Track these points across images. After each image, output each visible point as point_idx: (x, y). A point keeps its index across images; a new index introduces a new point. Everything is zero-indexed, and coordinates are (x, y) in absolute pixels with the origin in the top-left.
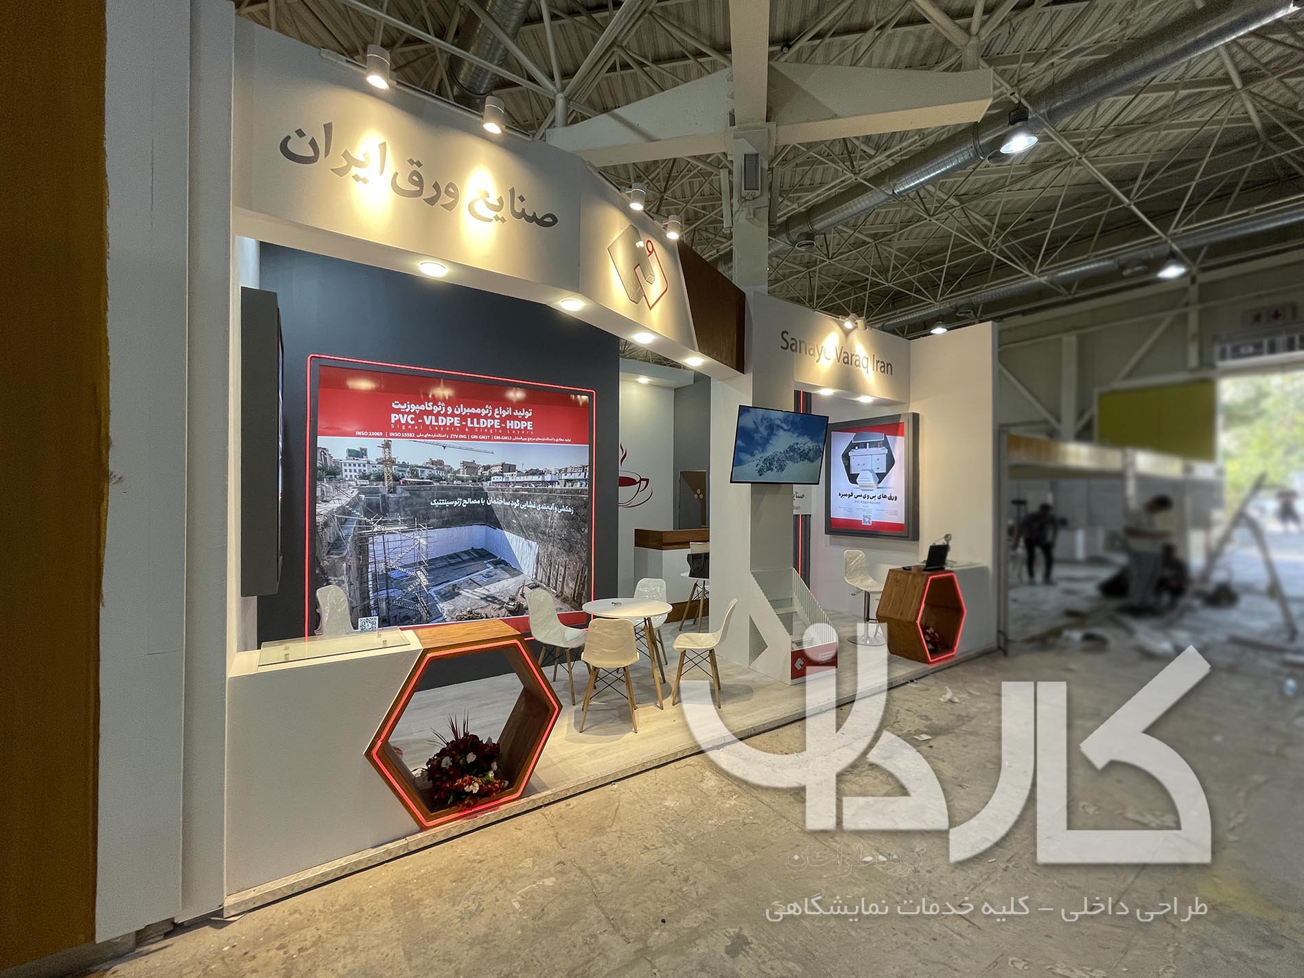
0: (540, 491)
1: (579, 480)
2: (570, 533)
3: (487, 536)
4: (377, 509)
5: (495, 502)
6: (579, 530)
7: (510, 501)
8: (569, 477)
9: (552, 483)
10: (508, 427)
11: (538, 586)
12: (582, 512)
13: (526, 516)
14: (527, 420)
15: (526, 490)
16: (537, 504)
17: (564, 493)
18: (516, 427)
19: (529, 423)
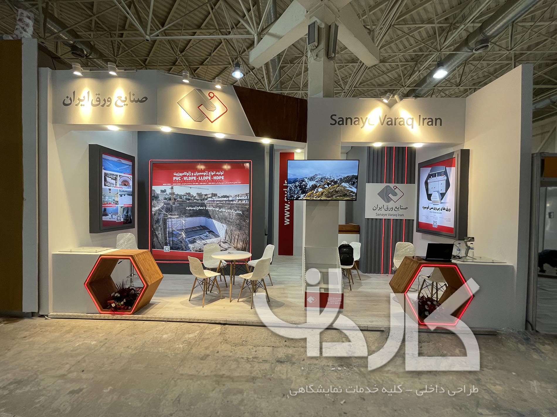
0: (227, 204)
1: (245, 199)
2: (240, 222)
3: (206, 221)
4: (169, 210)
5: (209, 208)
6: (244, 221)
7: (215, 208)
8: (240, 198)
9: (232, 201)
10: (214, 179)
11: (226, 243)
12: (246, 213)
13: (221, 214)
14: (221, 176)
15: (222, 204)
16: (226, 209)
17: (238, 205)
18: (217, 179)
19: (222, 177)
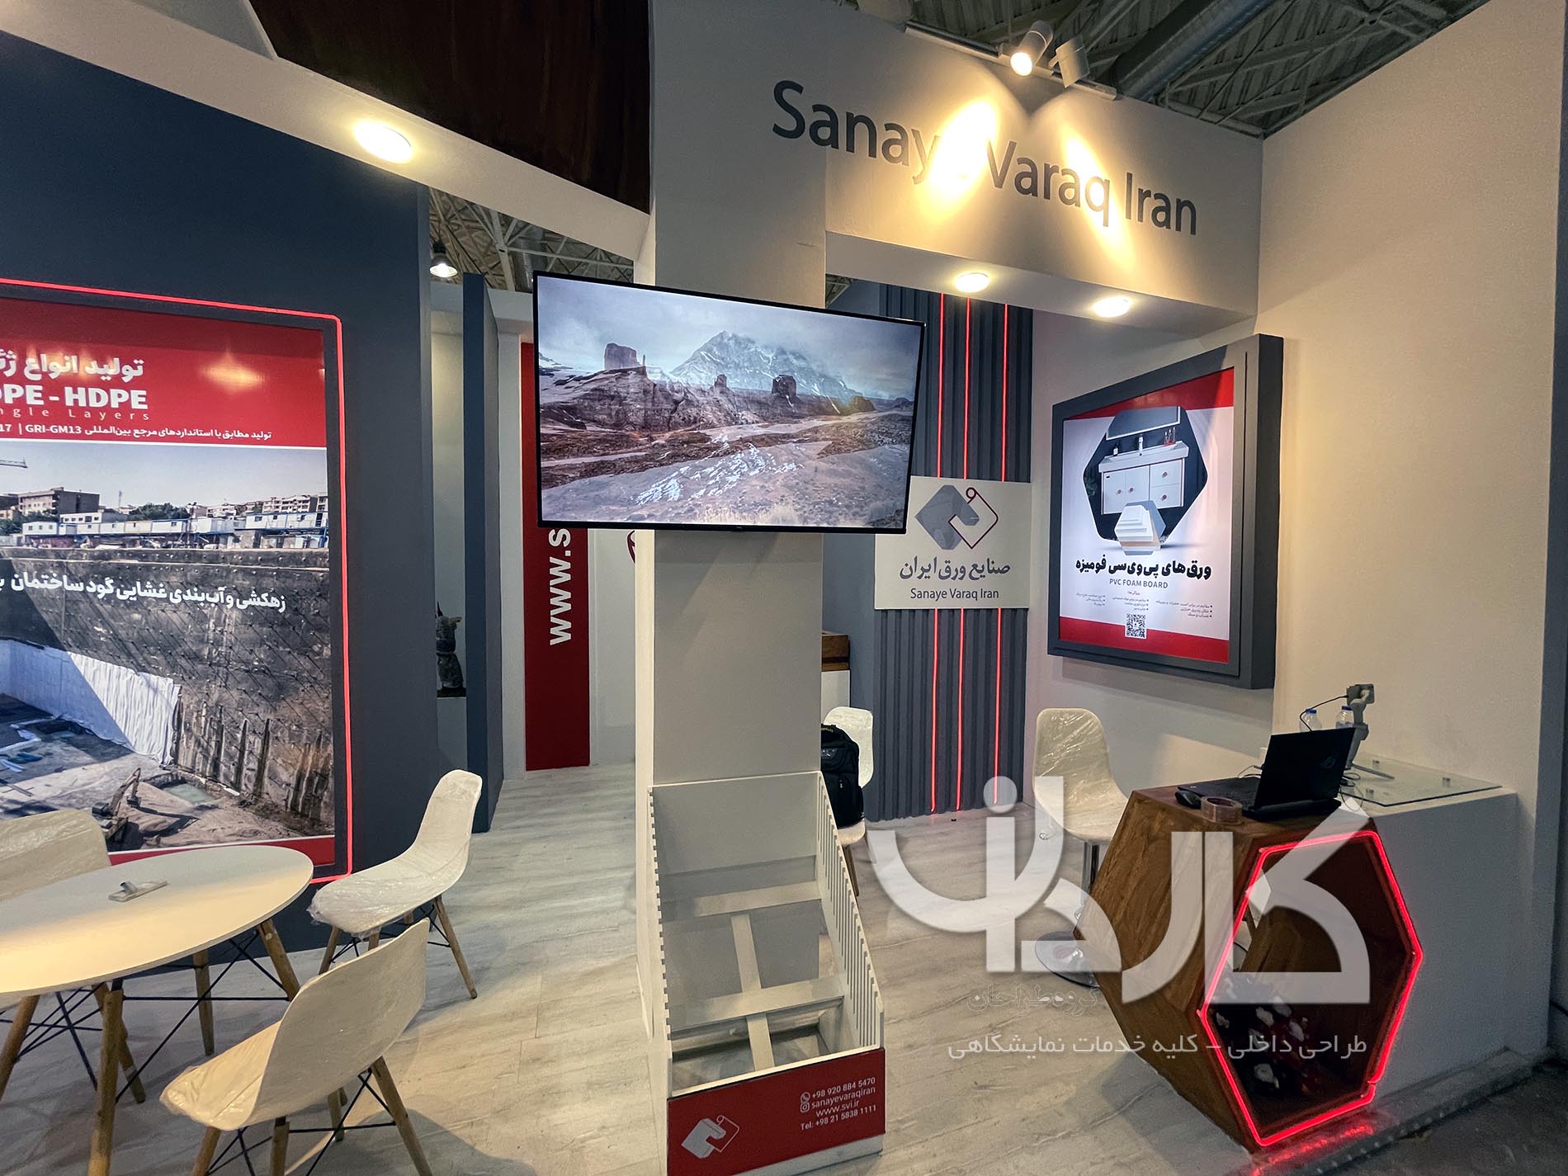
0: (179, 556)
1: (301, 531)
2: (276, 656)
3: (16, 666)
5: (36, 584)
6: (304, 649)
7: (85, 580)
8: (267, 523)
9: (214, 537)
10: (69, 402)
11: (183, 781)
12: (313, 606)
13: (137, 616)
14: (128, 387)
15: (135, 555)
16: (171, 588)
17: (256, 562)
18: (93, 404)
19: (135, 393)
